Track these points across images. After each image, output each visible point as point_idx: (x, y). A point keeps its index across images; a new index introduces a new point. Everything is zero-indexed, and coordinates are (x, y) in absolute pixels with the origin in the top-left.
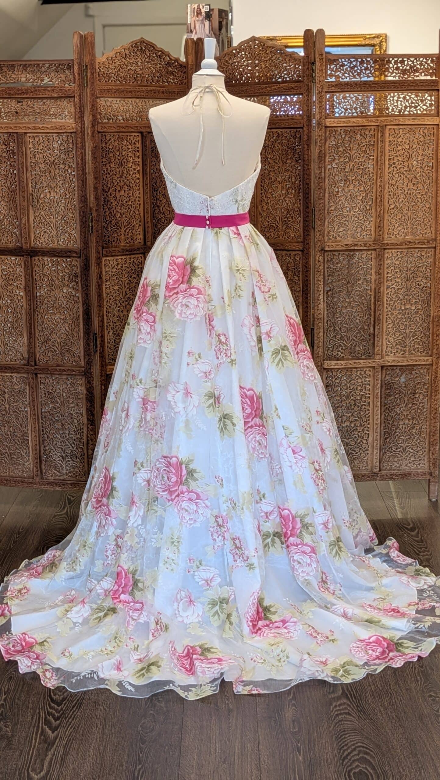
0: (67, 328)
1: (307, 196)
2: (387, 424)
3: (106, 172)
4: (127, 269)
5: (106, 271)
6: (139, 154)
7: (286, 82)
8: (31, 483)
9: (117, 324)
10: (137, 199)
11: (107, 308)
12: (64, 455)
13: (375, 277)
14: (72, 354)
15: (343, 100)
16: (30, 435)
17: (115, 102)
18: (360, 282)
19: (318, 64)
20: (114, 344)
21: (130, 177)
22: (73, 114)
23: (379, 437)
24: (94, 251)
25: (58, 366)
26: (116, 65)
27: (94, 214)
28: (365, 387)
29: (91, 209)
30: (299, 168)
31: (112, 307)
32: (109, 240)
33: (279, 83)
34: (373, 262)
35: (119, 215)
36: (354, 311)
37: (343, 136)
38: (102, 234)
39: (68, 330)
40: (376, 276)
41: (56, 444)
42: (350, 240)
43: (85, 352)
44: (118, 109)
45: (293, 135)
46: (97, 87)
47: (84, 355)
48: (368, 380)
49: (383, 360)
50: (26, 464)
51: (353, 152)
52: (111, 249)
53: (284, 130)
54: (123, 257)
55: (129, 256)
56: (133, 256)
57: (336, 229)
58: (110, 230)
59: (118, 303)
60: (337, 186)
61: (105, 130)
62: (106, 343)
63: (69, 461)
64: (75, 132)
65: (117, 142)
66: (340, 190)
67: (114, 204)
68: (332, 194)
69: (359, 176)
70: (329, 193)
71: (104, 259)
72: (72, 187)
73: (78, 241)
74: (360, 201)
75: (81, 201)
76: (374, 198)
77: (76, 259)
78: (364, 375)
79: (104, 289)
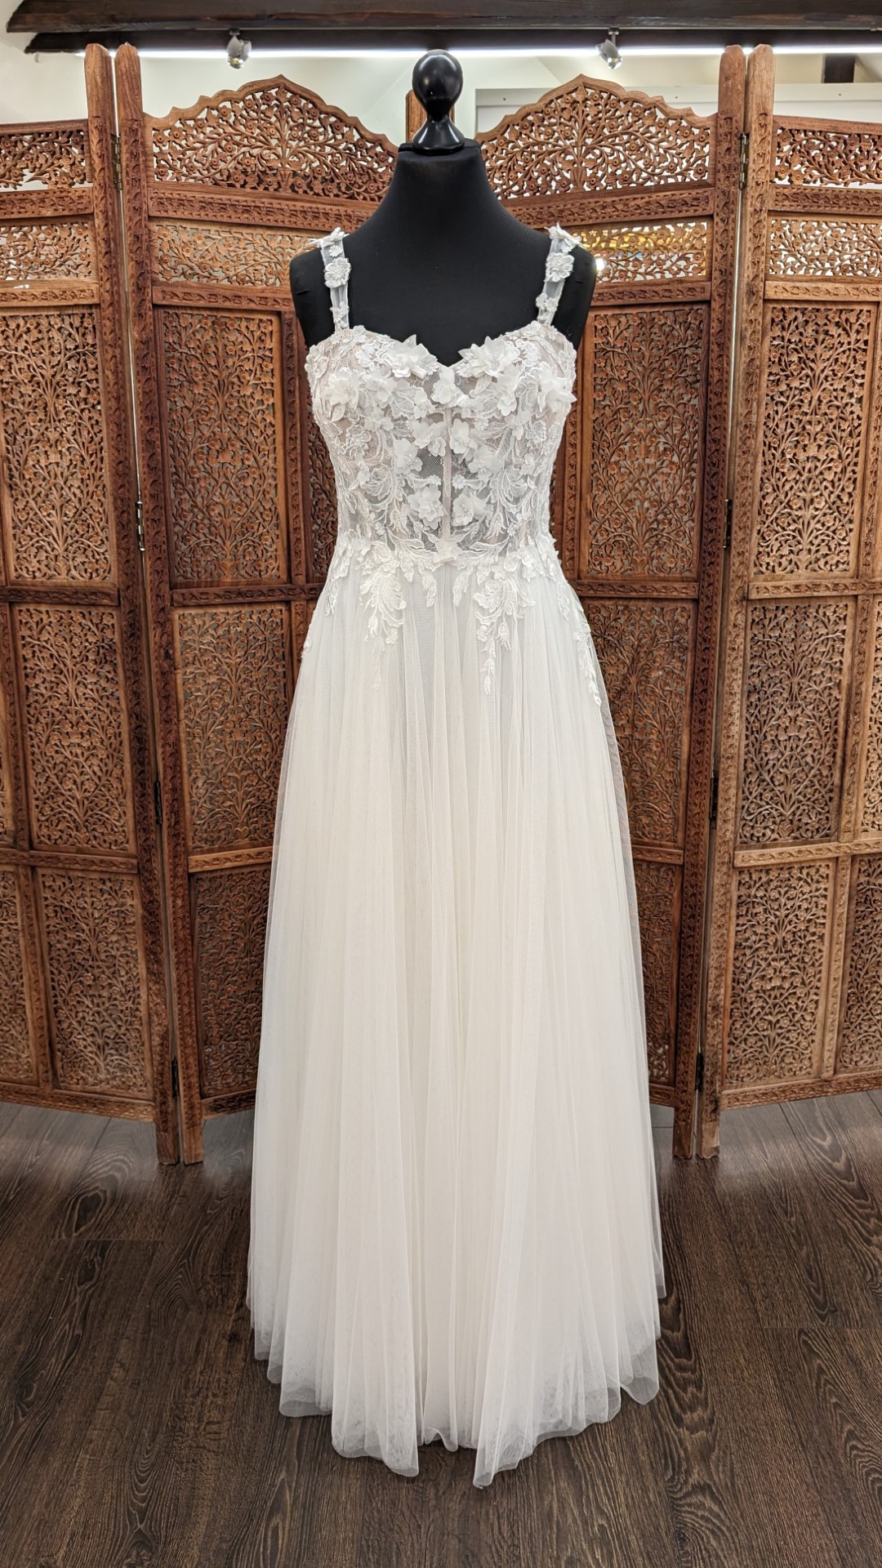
0: (96, 769)
1: (714, 470)
3: (179, 403)
4: (242, 638)
5: (184, 642)
6: (276, 365)
7: (667, 188)
8: (35, 1095)
9: (216, 761)
10: (270, 472)
11: (188, 726)
12: (100, 1041)
13: (850, 660)
14: (109, 827)
16: (26, 997)
17: (204, 233)
18: (818, 672)
20: (208, 806)
21: (246, 420)
22: (93, 259)
24: (151, 593)
25: (79, 851)
27: (148, 505)
29: (140, 495)
30: (695, 401)
31: (202, 723)
32: (190, 570)
33: (649, 191)
34: (848, 626)
35: (219, 510)
36: (802, 736)
37: (801, 325)
38: (170, 553)
39: (99, 773)
40: (854, 657)
41: (84, 1018)
42: (803, 576)
43: (136, 823)
44: (213, 253)
45: (680, 320)
46: (150, 194)
47: (136, 831)
50: (23, 1056)
52: (194, 591)
54: (231, 611)
55: (245, 610)
56: (256, 609)
57: (774, 549)
60: (782, 446)
61: (175, 301)
62: (187, 805)
63: (112, 1055)
64: (97, 306)
65: (211, 333)
66: (788, 456)
67: (202, 483)
68: (770, 467)
69: (832, 425)
70: (765, 463)
71: (176, 614)
72: (97, 439)
73: (114, 569)
74: (829, 485)
75: (117, 474)
76: (859, 476)
77: (109, 610)
78: (815, 878)
79: (179, 682)
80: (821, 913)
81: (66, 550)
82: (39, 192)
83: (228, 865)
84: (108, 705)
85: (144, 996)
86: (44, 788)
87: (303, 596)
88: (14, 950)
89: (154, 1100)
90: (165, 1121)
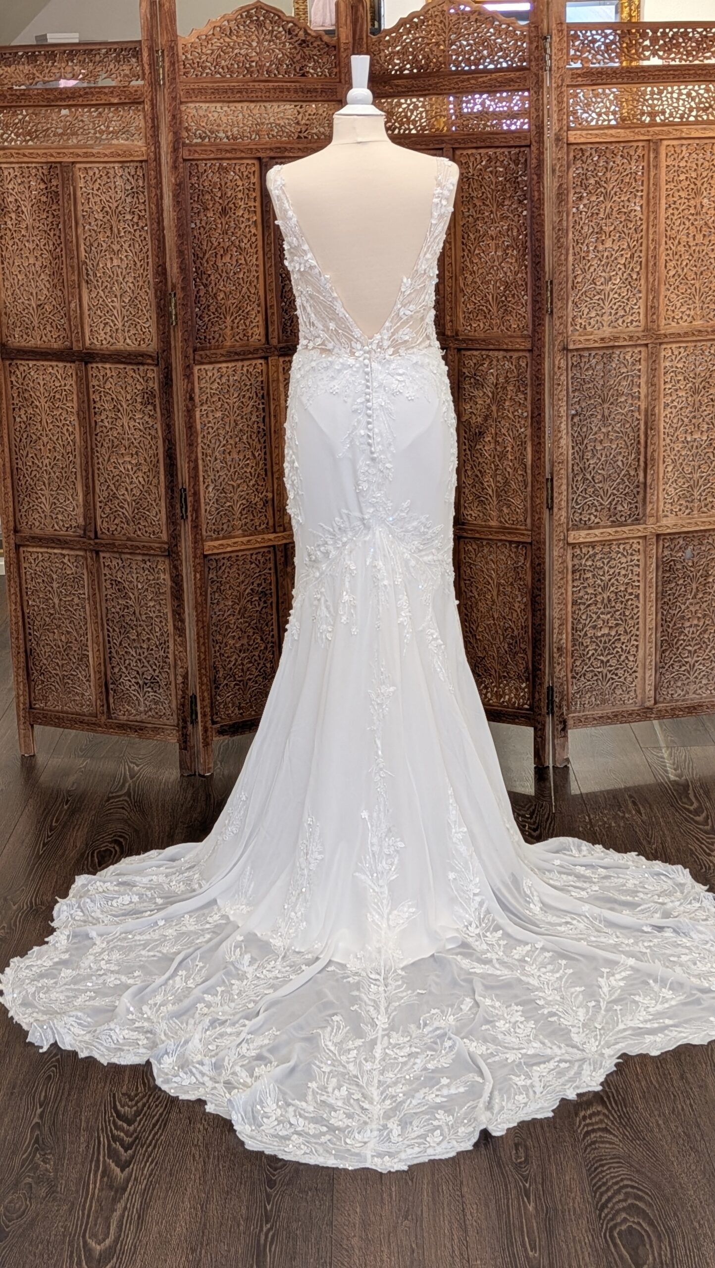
0: (141, 479)
1: (538, 259)
2: (665, 627)
3: (198, 224)
4: (237, 384)
5: (201, 389)
6: (257, 194)
7: (502, 70)
8: (94, 724)
9: (220, 473)
10: (254, 268)
11: (203, 448)
12: (141, 682)
13: (645, 390)
14: (149, 521)
15: (594, 100)
16: (90, 649)
17: (213, 109)
18: (623, 399)
19: (555, 39)
20: (216, 505)
21: (239, 233)
22: (143, 130)
23: (653, 650)
24: (179, 355)
25: (129, 539)
26: (214, 48)
27: (180, 294)
28: (632, 570)
29: (174, 287)
30: (525, 213)
31: (212, 446)
32: (205, 337)
33: (491, 72)
34: (643, 366)
35: (222, 295)
36: (614, 446)
37: (595, 159)
38: (193, 327)
39: (143, 483)
40: (648, 388)
41: (130, 664)
42: (607, 332)
43: (168, 518)
44: (218, 121)
45: (513, 158)
46: (181, 87)
47: (167, 524)
48: (636, 558)
49: (658, 524)
50: (87, 694)
51: (611, 186)
52: (208, 352)
53: (498, 150)
54: (230, 365)
55: (240, 364)
56: (246, 363)
57: (585, 313)
58: (206, 319)
59: (221, 439)
60: (586, 242)
61: (196, 156)
62: (203, 505)
63: (149, 692)
64: (146, 161)
65: (218, 175)
66: (591, 248)
67: (212, 277)
68: (578, 256)
69: (621, 225)
70: (575, 254)
71: (196, 368)
72: (144, 250)
73: (155, 339)
74: (622, 267)
75: (157, 274)
76: (643, 260)
77: (152, 367)
78: (629, 552)
79: (198, 416)
80: (636, 578)
81: (123, 325)
82: (110, 87)
83: (229, 549)
84: (150, 434)
85: (172, 647)
86: (106, 494)
87: (276, 353)
88: (82, 614)
89: (178, 725)
90: (185, 743)
